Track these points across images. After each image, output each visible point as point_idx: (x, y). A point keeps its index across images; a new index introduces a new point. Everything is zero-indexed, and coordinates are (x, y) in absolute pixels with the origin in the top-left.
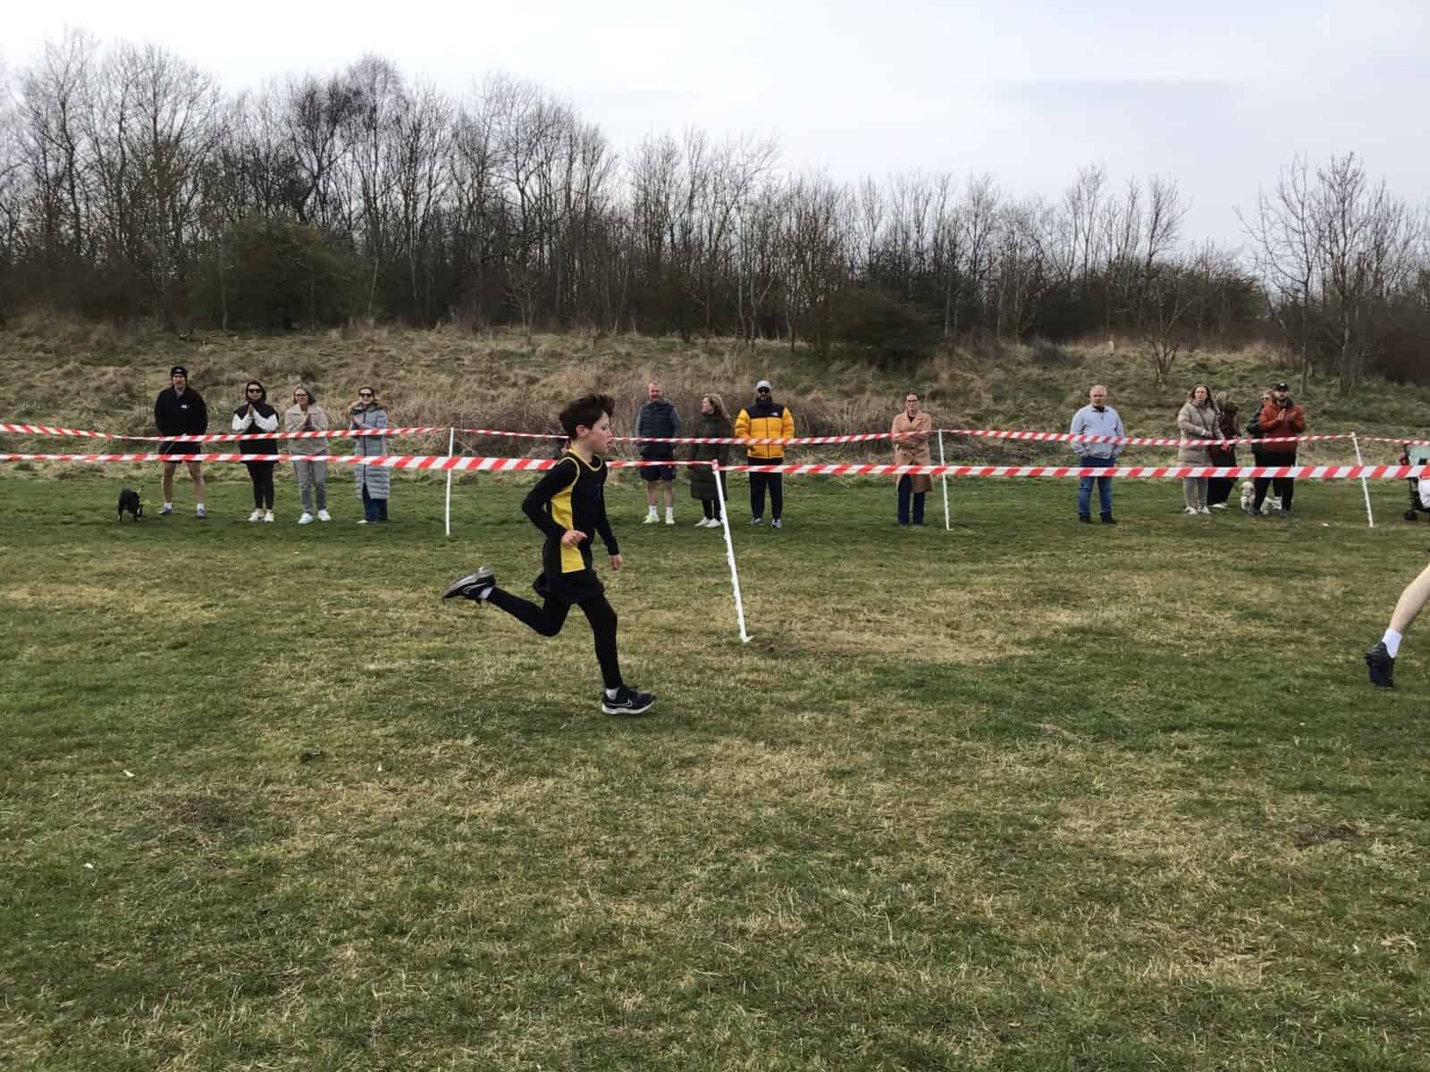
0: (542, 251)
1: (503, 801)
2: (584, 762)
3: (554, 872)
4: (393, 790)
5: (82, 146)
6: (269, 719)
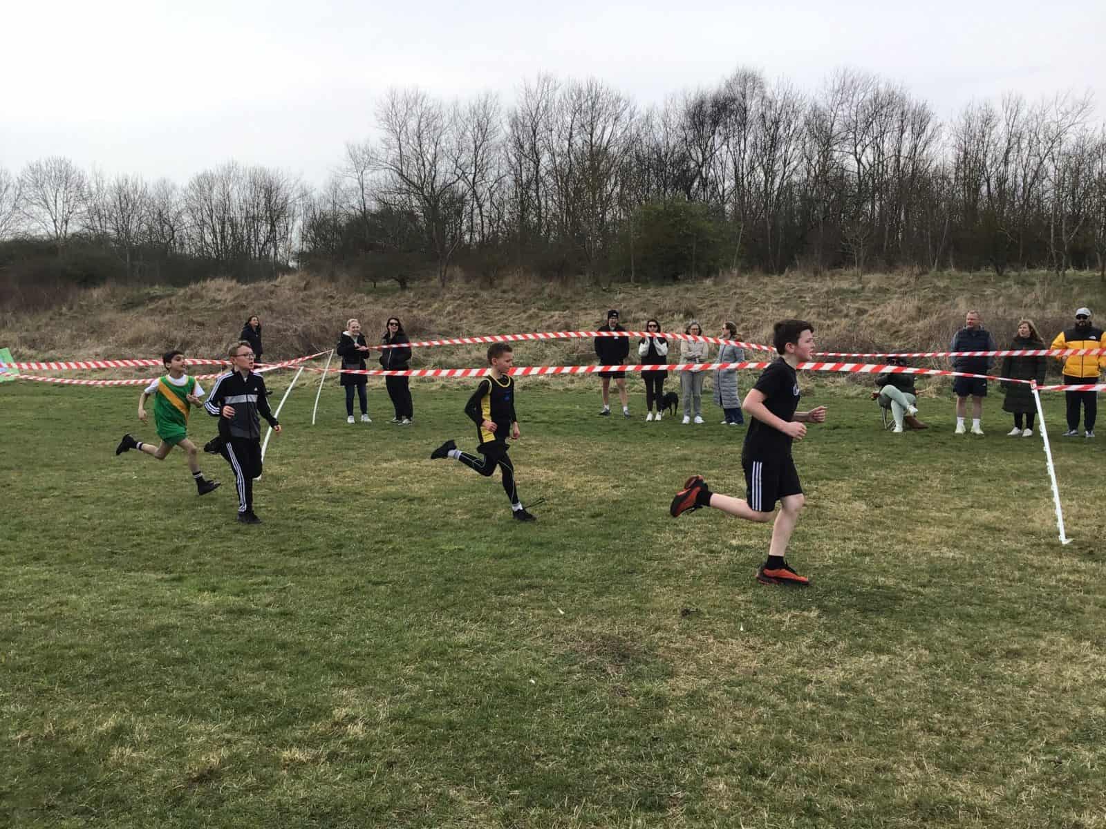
0: (873, 207)
1: (845, 670)
2: (915, 643)
3: (893, 742)
4: (751, 648)
5: (545, 159)
6: (658, 578)
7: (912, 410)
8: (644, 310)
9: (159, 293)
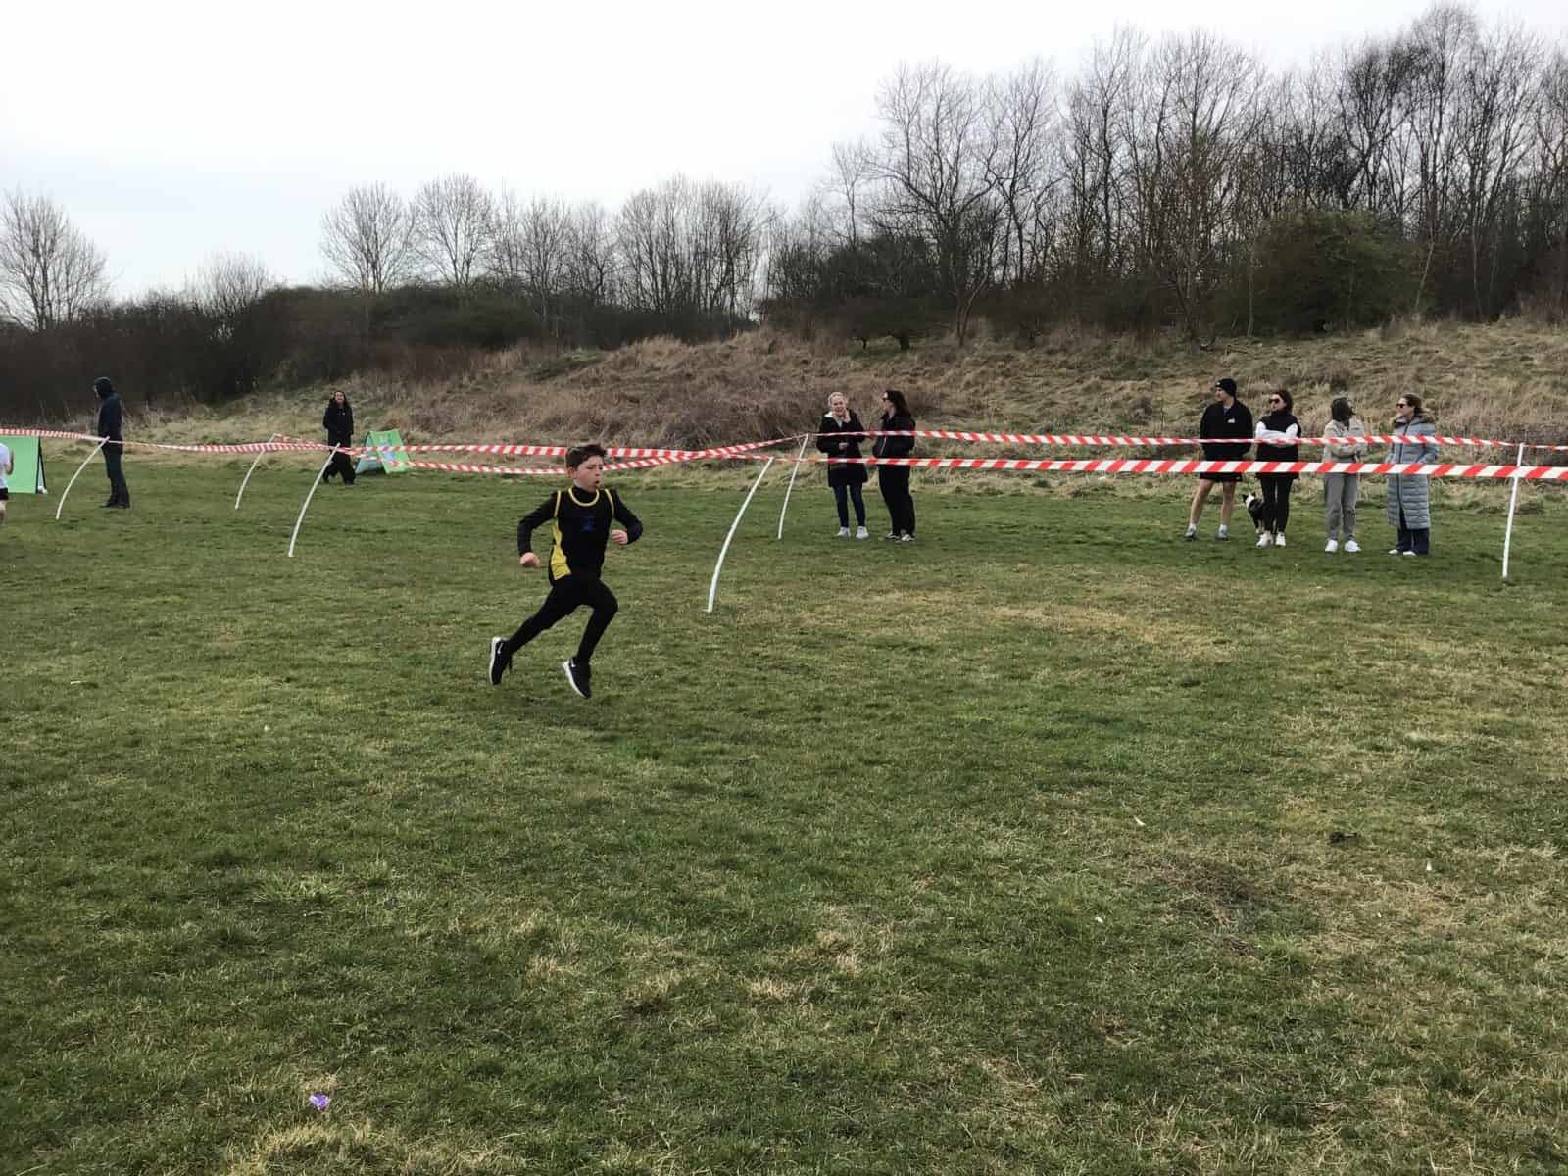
4: (1444, 897)
5: (1121, 154)
6: (1292, 783)
8: (1264, 378)
9: (583, 358)
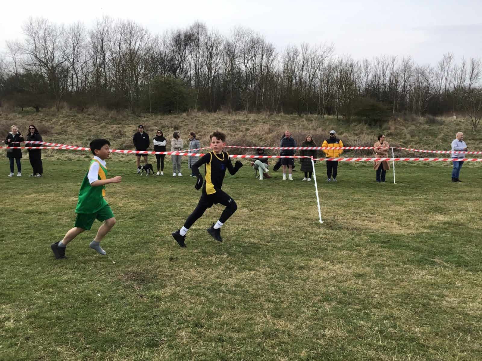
0: (252, 86)
1: (237, 279)
2: (265, 266)
3: (254, 307)
4: (199, 272)
5: (108, 54)
6: (159, 244)
7: (267, 170)
8: (156, 126)
